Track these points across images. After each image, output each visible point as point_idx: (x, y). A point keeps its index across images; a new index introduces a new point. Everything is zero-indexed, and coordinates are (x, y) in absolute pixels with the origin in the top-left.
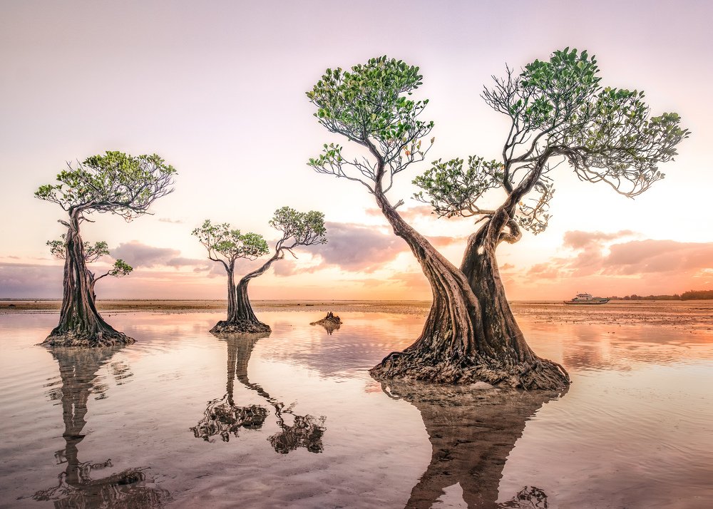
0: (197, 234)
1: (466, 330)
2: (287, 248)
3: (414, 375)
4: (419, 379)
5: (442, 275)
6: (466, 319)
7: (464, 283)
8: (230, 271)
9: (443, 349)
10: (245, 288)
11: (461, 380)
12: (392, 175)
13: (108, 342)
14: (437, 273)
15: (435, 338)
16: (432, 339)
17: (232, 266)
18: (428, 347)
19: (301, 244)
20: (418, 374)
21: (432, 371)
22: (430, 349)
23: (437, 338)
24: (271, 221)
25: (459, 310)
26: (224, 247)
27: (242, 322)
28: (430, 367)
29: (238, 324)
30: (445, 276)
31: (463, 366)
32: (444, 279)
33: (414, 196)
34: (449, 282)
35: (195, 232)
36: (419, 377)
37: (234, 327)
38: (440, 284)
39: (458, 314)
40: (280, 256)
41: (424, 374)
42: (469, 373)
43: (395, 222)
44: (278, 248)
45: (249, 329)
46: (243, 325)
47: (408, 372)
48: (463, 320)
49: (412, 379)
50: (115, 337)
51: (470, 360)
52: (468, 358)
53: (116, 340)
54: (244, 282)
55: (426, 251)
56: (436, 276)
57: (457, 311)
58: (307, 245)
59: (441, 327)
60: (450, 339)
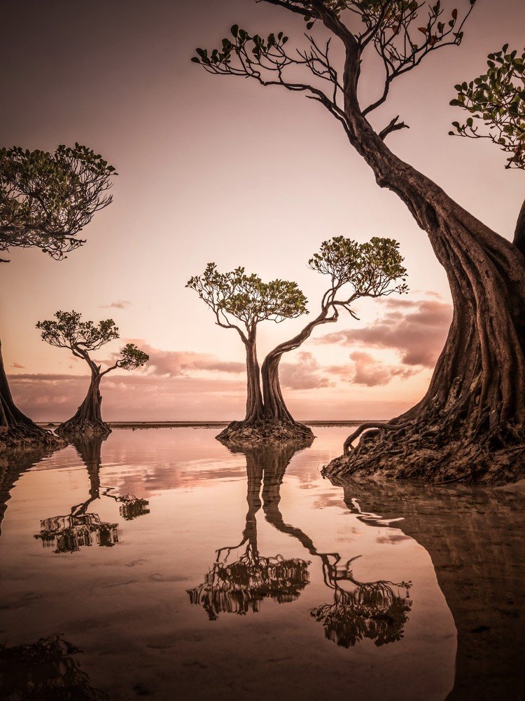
0: (195, 285)
1: (506, 366)
2: (342, 303)
3: (392, 467)
4: (403, 476)
5: (465, 254)
6: (508, 340)
7: (513, 265)
8: (250, 343)
9: (464, 413)
10: (275, 369)
11: (487, 477)
12: (389, 79)
13: (15, 441)
14: (456, 250)
15: (453, 392)
16: (447, 395)
17: (253, 334)
18: (438, 411)
19: (364, 295)
20: (401, 467)
21: (430, 459)
22: (439, 417)
23: (458, 393)
24: (311, 261)
25: (494, 322)
26: (238, 305)
27: (267, 422)
28: (429, 452)
29: (259, 425)
30: (472, 253)
31: (496, 445)
32: (469, 262)
33: (455, 130)
34: (477, 264)
35: (192, 282)
36: (402, 472)
37: (251, 430)
38: (463, 274)
39: (493, 333)
40: (329, 316)
41: (412, 465)
42: (504, 459)
43: (375, 159)
44: (325, 305)
45: (276, 433)
46: (266, 428)
47: (382, 463)
48: (501, 342)
49: (388, 476)
50: (33, 436)
51: (511, 432)
52: (509, 426)
53: (33, 440)
54: (273, 359)
55: (438, 209)
56: (456, 257)
57: (492, 326)
58: (374, 296)
59: (466, 367)
60: (478, 391)
